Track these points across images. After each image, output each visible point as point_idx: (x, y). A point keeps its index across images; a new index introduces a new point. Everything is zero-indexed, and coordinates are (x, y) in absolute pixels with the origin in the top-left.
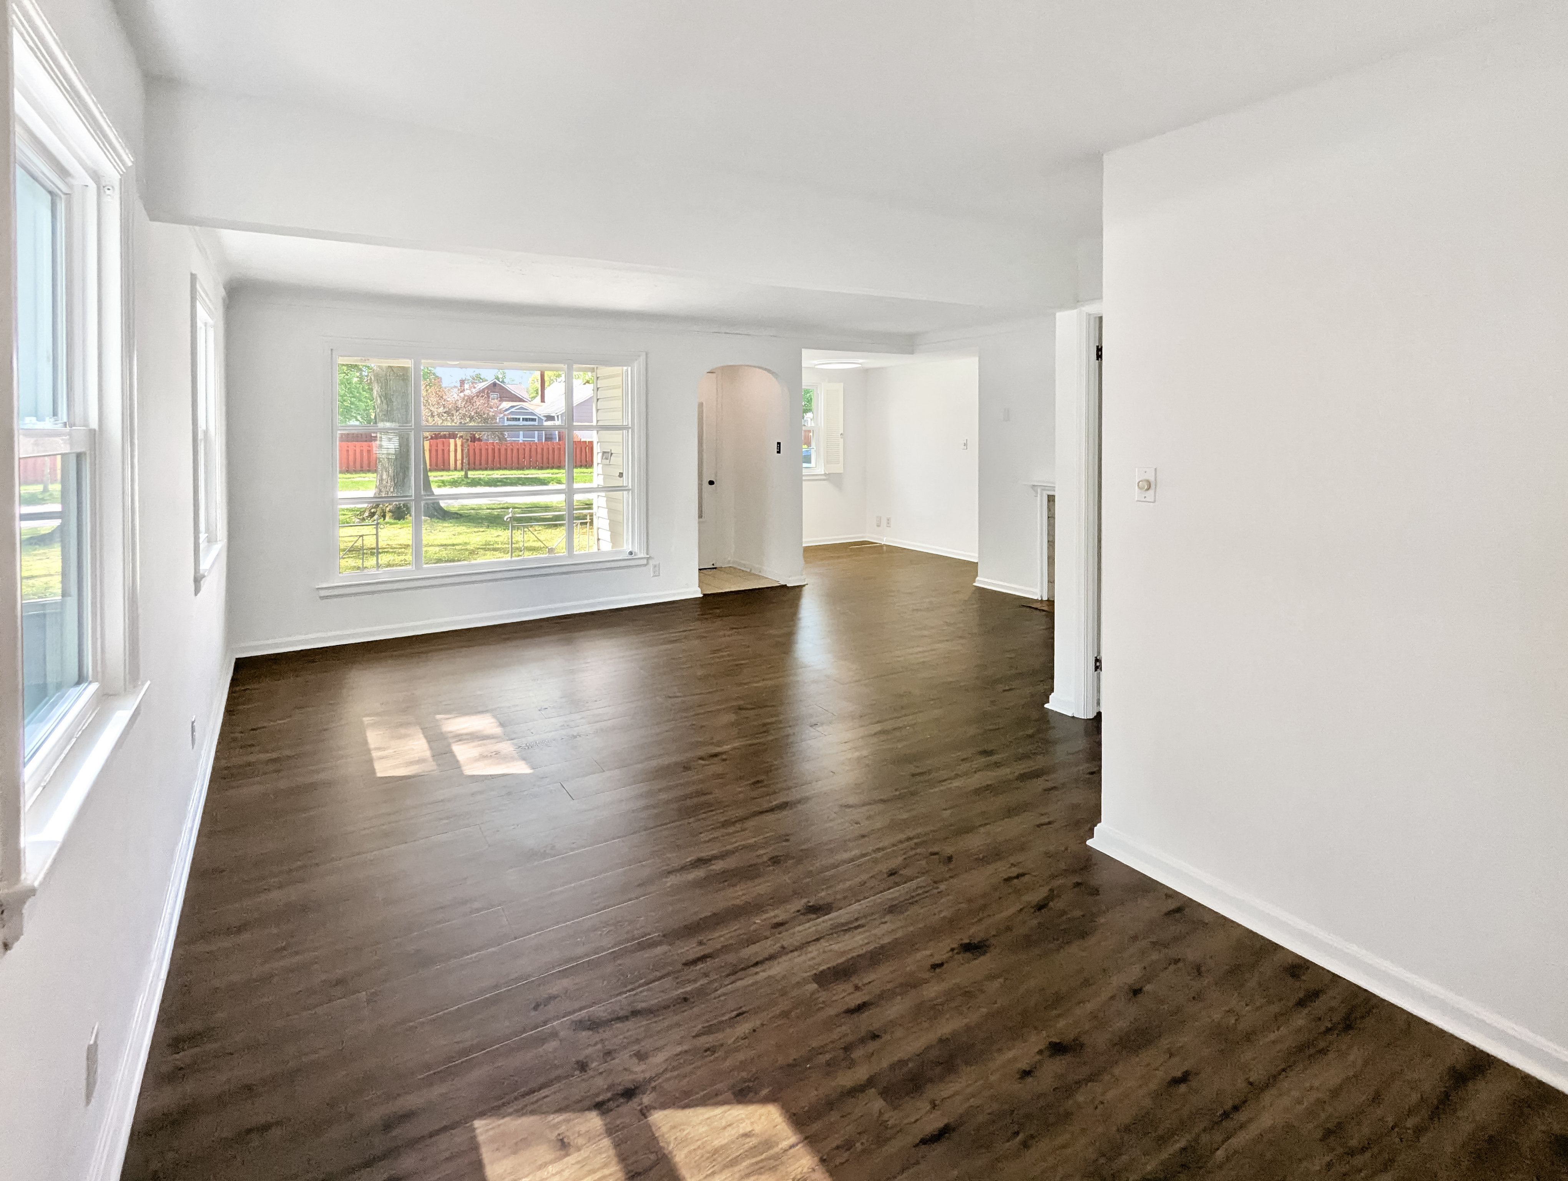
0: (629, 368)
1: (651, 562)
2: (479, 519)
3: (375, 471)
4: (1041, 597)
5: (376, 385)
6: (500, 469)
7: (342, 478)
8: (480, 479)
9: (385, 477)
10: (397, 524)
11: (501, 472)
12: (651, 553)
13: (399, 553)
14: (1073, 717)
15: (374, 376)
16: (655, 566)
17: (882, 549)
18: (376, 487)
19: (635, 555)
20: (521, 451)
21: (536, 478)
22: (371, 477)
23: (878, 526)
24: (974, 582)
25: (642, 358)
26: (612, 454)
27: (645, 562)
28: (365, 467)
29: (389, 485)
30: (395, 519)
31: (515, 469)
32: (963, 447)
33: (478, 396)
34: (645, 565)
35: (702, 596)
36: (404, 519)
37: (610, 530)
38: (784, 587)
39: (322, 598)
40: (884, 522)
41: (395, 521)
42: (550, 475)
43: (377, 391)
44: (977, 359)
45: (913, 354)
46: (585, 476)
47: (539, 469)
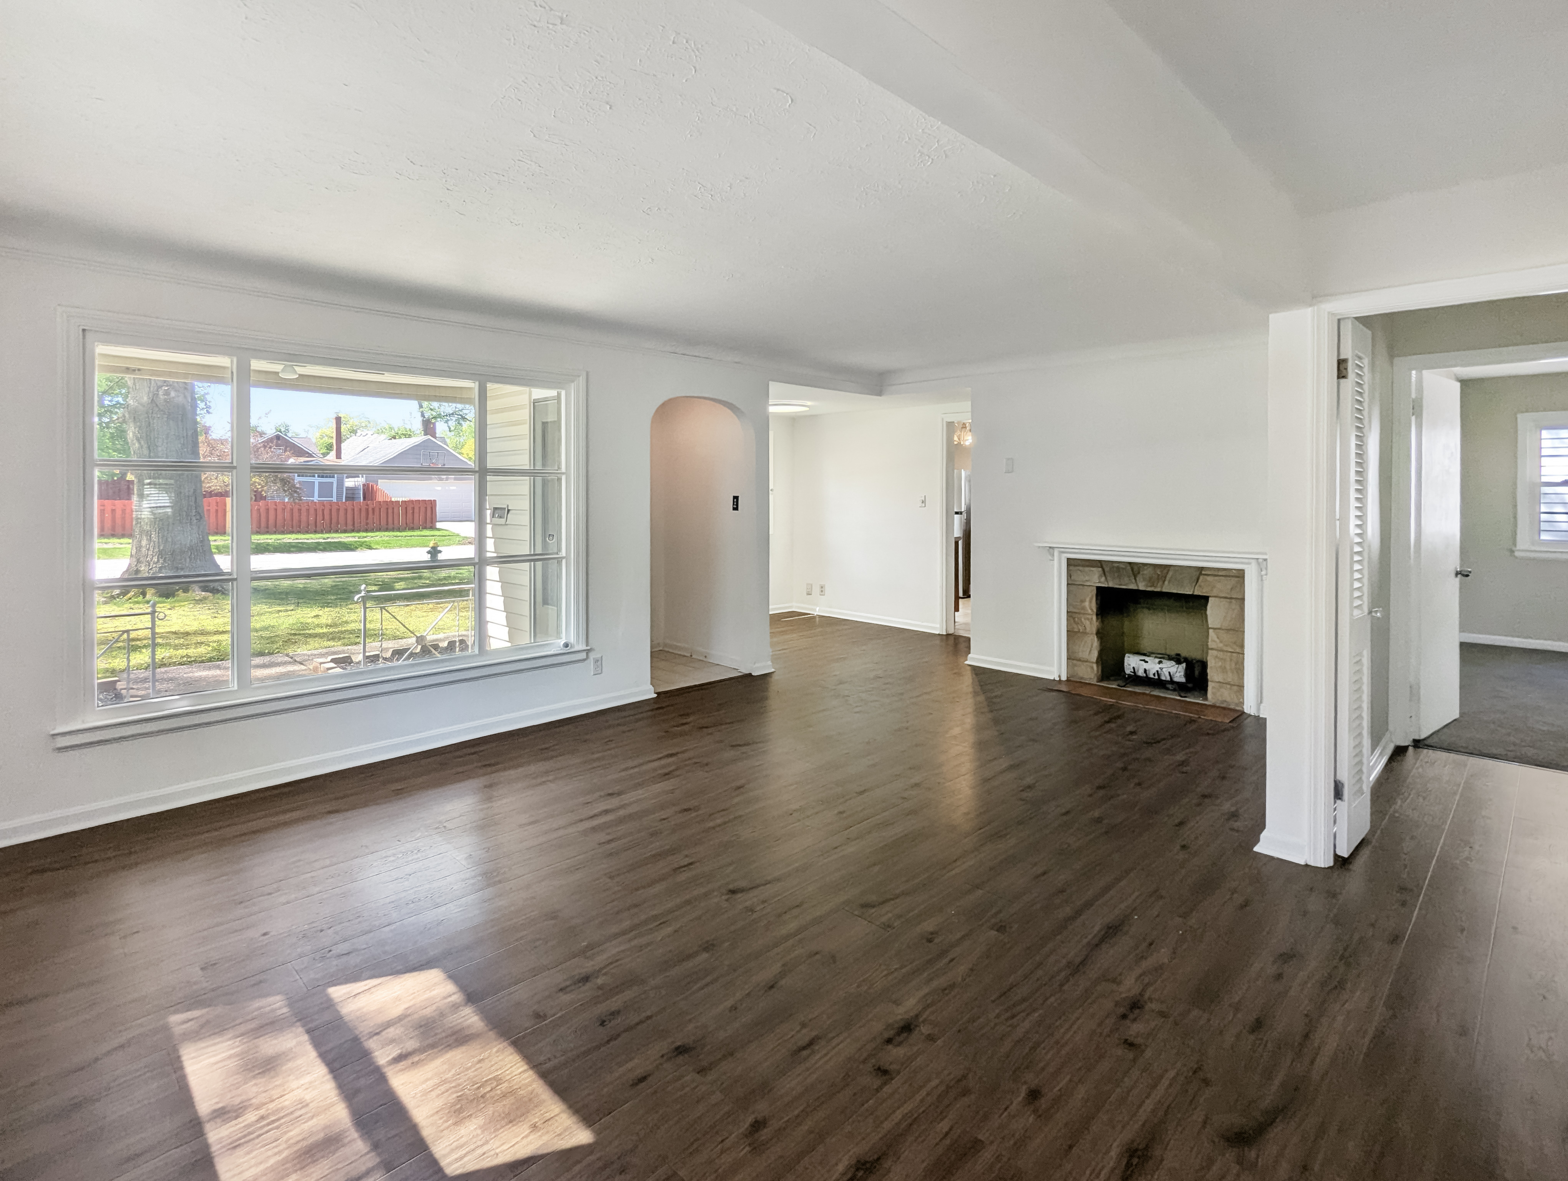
0: (563, 393)
1: (592, 656)
2: (280, 593)
3: (130, 536)
4: (1059, 676)
5: (132, 425)
6: (292, 532)
7: (98, 544)
8: (268, 545)
9: (144, 542)
10: (164, 602)
11: (294, 536)
12: (593, 643)
13: (176, 646)
14: (1307, 865)
15: (129, 413)
16: (596, 661)
17: (815, 622)
18: (131, 556)
19: (571, 647)
20: (320, 513)
21: (339, 543)
22: (126, 545)
23: (809, 594)
24: (966, 660)
25: (582, 380)
26: (509, 511)
27: (583, 655)
28: (119, 530)
29: (150, 553)
30: (160, 596)
31: (311, 533)
32: (920, 504)
33: (265, 447)
34: (584, 660)
35: (655, 695)
36: (174, 597)
37: (506, 610)
38: (750, 675)
39: (60, 749)
40: (816, 590)
41: (161, 599)
42: (357, 539)
43: (134, 433)
44: (969, 403)
45: (880, 395)
46: (401, 540)
47: (341, 532)
